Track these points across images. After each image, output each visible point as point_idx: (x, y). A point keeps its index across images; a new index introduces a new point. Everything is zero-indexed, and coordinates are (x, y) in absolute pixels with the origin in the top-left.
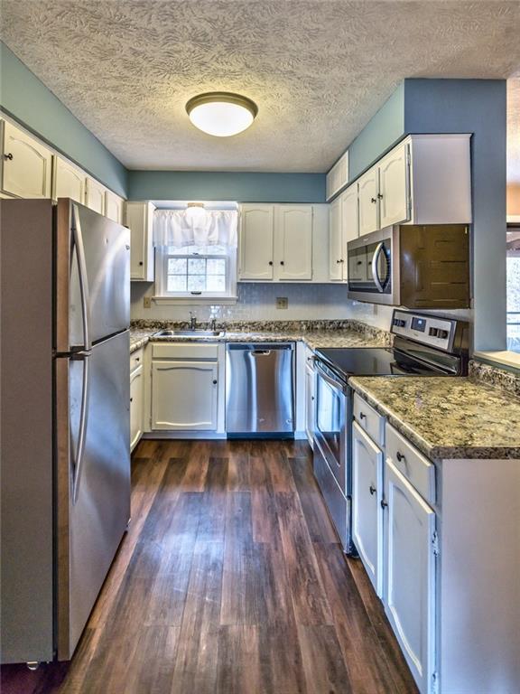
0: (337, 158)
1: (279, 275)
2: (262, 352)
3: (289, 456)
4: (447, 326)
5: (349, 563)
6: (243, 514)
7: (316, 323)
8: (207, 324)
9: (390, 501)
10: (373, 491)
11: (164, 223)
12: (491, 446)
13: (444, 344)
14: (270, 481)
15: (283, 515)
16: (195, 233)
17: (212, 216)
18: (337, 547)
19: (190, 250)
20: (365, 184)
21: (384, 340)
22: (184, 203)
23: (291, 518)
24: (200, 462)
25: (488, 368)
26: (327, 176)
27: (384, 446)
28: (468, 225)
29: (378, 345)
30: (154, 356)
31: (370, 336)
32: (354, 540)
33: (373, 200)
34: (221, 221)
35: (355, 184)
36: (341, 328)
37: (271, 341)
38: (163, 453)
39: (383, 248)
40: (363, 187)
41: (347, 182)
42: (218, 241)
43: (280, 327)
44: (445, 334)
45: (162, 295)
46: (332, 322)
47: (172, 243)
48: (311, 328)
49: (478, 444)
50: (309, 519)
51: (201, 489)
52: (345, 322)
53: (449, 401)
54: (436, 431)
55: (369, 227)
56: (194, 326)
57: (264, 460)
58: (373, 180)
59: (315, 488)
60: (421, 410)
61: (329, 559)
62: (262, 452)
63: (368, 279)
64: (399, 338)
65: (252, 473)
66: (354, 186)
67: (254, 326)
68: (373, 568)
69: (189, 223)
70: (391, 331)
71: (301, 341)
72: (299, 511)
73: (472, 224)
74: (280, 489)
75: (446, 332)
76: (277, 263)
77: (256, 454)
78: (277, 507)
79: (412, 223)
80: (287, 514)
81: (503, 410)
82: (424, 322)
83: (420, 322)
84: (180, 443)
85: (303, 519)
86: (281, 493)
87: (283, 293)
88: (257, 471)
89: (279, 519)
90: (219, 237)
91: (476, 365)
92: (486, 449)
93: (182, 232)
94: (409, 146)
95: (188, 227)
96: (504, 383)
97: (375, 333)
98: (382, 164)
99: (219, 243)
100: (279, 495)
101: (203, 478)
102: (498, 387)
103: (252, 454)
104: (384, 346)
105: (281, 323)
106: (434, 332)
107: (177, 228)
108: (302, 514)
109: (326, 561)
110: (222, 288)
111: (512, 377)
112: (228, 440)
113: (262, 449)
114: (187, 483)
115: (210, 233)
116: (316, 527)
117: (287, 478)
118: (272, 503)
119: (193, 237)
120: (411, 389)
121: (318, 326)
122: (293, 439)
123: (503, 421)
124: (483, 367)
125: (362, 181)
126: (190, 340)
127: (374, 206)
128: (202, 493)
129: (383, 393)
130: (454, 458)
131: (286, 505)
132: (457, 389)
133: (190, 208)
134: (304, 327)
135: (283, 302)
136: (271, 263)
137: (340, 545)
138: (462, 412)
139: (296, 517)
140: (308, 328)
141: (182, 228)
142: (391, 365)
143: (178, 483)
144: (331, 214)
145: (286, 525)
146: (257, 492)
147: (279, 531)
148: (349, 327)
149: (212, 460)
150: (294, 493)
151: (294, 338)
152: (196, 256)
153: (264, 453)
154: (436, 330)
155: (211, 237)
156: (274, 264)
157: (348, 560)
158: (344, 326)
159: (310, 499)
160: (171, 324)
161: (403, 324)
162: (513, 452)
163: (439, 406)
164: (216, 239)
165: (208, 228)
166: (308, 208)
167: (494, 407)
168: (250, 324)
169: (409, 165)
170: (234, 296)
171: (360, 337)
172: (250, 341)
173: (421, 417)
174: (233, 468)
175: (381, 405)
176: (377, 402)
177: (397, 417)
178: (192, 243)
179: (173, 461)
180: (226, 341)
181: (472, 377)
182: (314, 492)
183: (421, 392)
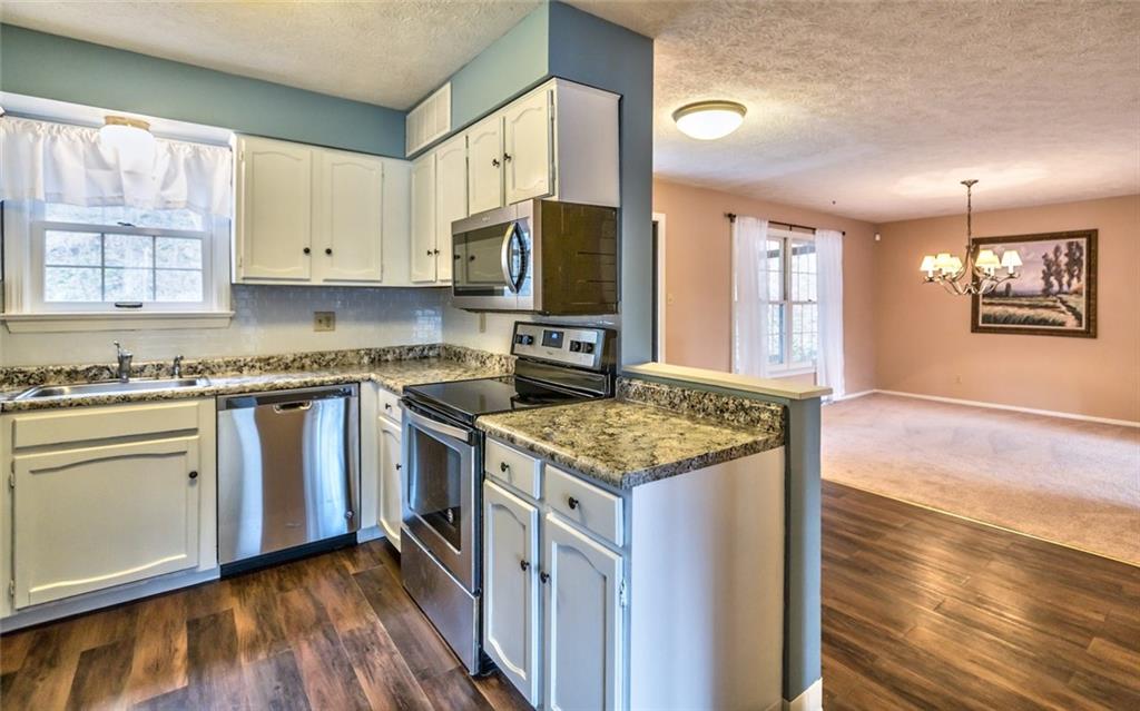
0: (429, 89)
1: (320, 273)
2: (296, 406)
3: (352, 570)
4: (590, 336)
5: (479, 687)
6: (286, 690)
7: (386, 351)
8: (159, 367)
9: (553, 569)
10: (524, 565)
11: (32, 148)
12: (675, 461)
13: (588, 360)
14: (327, 619)
15: (363, 662)
16: (126, 181)
17: (170, 149)
18: (458, 674)
19: (111, 217)
20: (481, 136)
21: (497, 367)
22: (98, 114)
23: (378, 662)
24: (166, 635)
25: (638, 384)
26: (408, 117)
27: (542, 499)
28: (615, 209)
29: (489, 374)
30: (18, 445)
31: (474, 364)
32: (486, 649)
33: (495, 162)
34: (193, 163)
35: (462, 136)
36: (426, 357)
37: (314, 385)
38: (57, 649)
39: (517, 231)
40: (475, 143)
41: (448, 130)
42: (188, 202)
43: (321, 361)
44: (590, 348)
45: (27, 310)
46: (411, 349)
47: (59, 198)
48: (378, 359)
49: (663, 461)
50: (407, 652)
51: (180, 681)
52: (432, 347)
53: (611, 426)
54: (616, 458)
55: (485, 200)
56: (123, 371)
57: (307, 589)
58: (494, 133)
59: (409, 605)
60: (588, 440)
61: (450, 694)
62: (300, 580)
63: (468, 282)
64: (522, 361)
65: (288, 622)
66: (460, 138)
67: (267, 364)
68: (523, 674)
69: (109, 157)
70: (512, 353)
71: (370, 380)
72: (389, 646)
73: (621, 209)
74: (348, 625)
75: (591, 345)
76: (319, 251)
77: (289, 585)
78: (349, 655)
79: (555, 198)
80: (369, 657)
81: (666, 426)
82: (561, 335)
83: (555, 336)
84: (102, 615)
85: (399, 658)
86: (351, 632)
87: (325, 303)
88: (299, 612)
89: (358, 672)
90: (190, 193)
91: (626, 382)
92: (672, 465)
93: (89, 178)
94: (552, 92)
95: (104, 166)
96: (656, 397)
97: (483, 360)
98: (511, 112)
99: (189, 205)
100: (347, 635)
101: (179, 661)
102: (651, 404)
103: (281, 588)
104: (497, 375)
105: (323, 355)
106: (576, 347)
107: (72, 166)
108: (395, 648)
109: (446, 698)
110: (198, 296)
111: (666, 388)
112: (223, 578)
113: (301, 575)
114: (139, 684)
115: (165, 186)
116: (422, 659)
117: (357, 605)
118: (338, 653)
119: (119, 188)
120: (563, 419)
121: (389, 357)
122: (356, 543)
123: (672, 435)
124: (633, 383)
125: (473, 131)
126: (126, 400)
127: (497, 171)
128: (185, 689)
129: (534, 430)
130: (644, 482)
131: (362, 646)
132: (612, 412)
133: (111, 127)
134: (366, 360)
135: (326, 319)
136: (307, 251)
137: (463, 668)
138: (631, 435)
139: (385, 657)
140: (372, 361)
141: (87, 166)
142: (512, 399)
143: (116, 693)
144: (414, 176)
145: (370, 675)
146: (305, 645)
147: (361, 689)
148: (439, 355)
149: (193, 625)
150: (374, 625)
151: (357, 376)
152: (127, 229)
153: (305, 579)
154: (579, 343)
155: (168, 193)
156: (312, 251)
157: (476, 684)
158: (431, 354)
159: (403, 623)
160: (59, 372)
161: (531, 341)
162: (694, 463)
163: (604, 433)
164: (183, 197)
165: (160, 174)
166: (374, 163)
167: (656, 423)
168: (260, 360)
169: (552, 119)
170: (225, 310)
171: (460, 366)
172: (271, 389)
173: (593, 447)
174: (244, 623)
175: (538, 443)
176: (531, 441)
177: (566, 453)
178: (119, 201)
179: (88, 657)
180: (216, 394)
181: (621, 396)
182: (406, 611)
183: (576, 421)
